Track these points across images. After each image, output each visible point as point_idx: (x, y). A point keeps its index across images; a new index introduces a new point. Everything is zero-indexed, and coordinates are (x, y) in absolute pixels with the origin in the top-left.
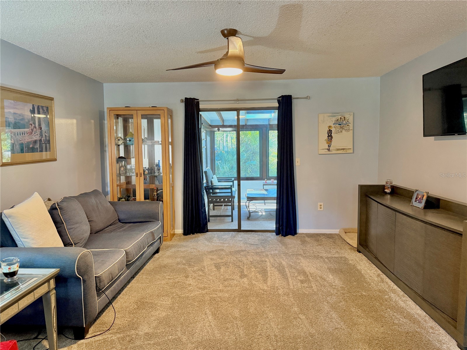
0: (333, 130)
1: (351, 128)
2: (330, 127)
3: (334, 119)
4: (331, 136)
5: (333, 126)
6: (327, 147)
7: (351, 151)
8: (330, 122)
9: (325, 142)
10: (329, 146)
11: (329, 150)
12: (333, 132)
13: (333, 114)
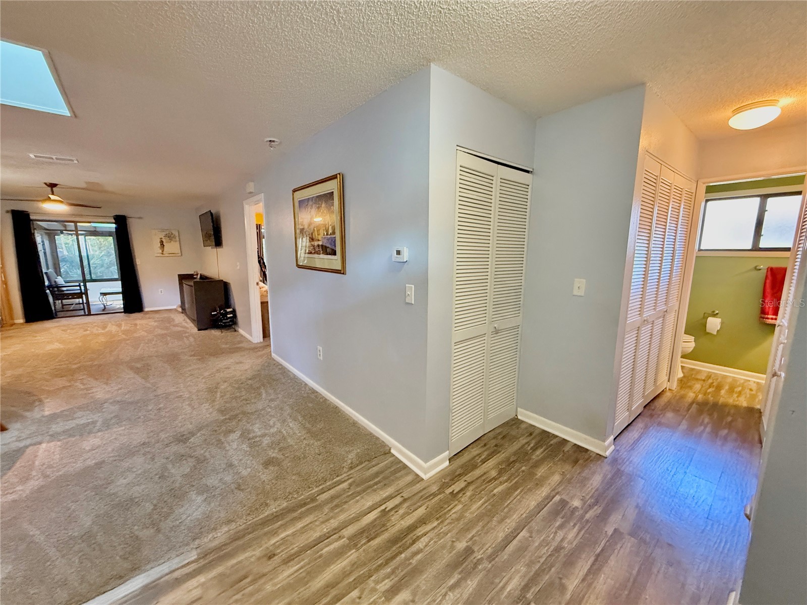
0: (164, 240)
1: (178, 239)
2: (161, 238)
3: (164, 233)
4: (163, 244)
5: (163, 238)
6: (161, 252)
7: (180, 255)
8: (162, 235)
9: (159, 249)
10: (163, 251)
11: (162, 254)
12: (164, 242)
13: (163, 230)
